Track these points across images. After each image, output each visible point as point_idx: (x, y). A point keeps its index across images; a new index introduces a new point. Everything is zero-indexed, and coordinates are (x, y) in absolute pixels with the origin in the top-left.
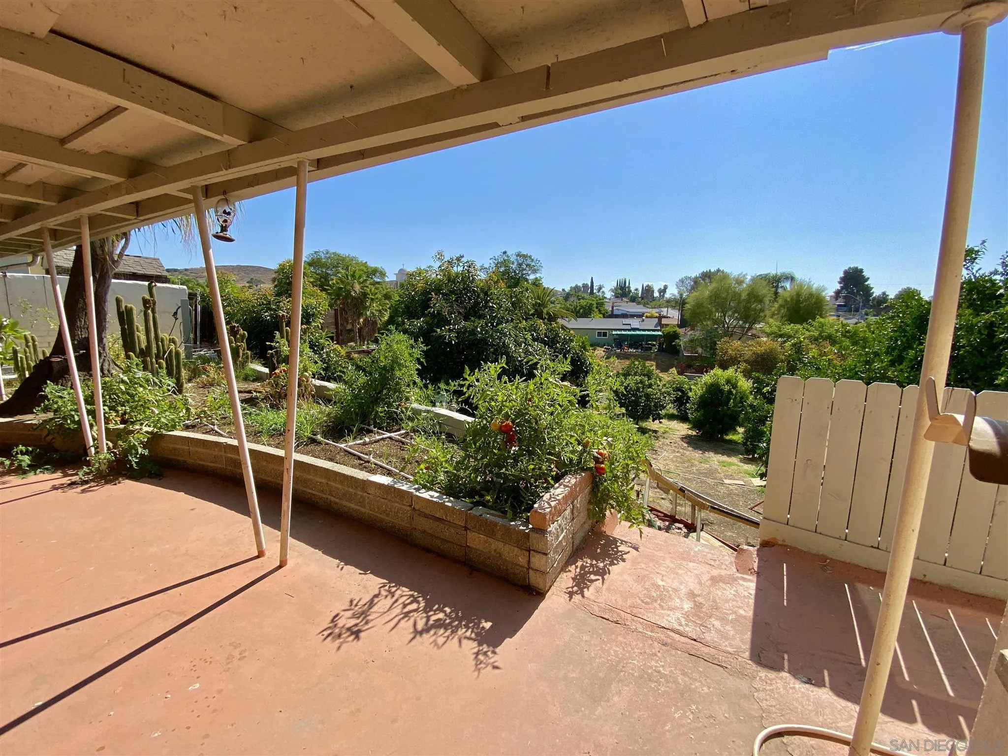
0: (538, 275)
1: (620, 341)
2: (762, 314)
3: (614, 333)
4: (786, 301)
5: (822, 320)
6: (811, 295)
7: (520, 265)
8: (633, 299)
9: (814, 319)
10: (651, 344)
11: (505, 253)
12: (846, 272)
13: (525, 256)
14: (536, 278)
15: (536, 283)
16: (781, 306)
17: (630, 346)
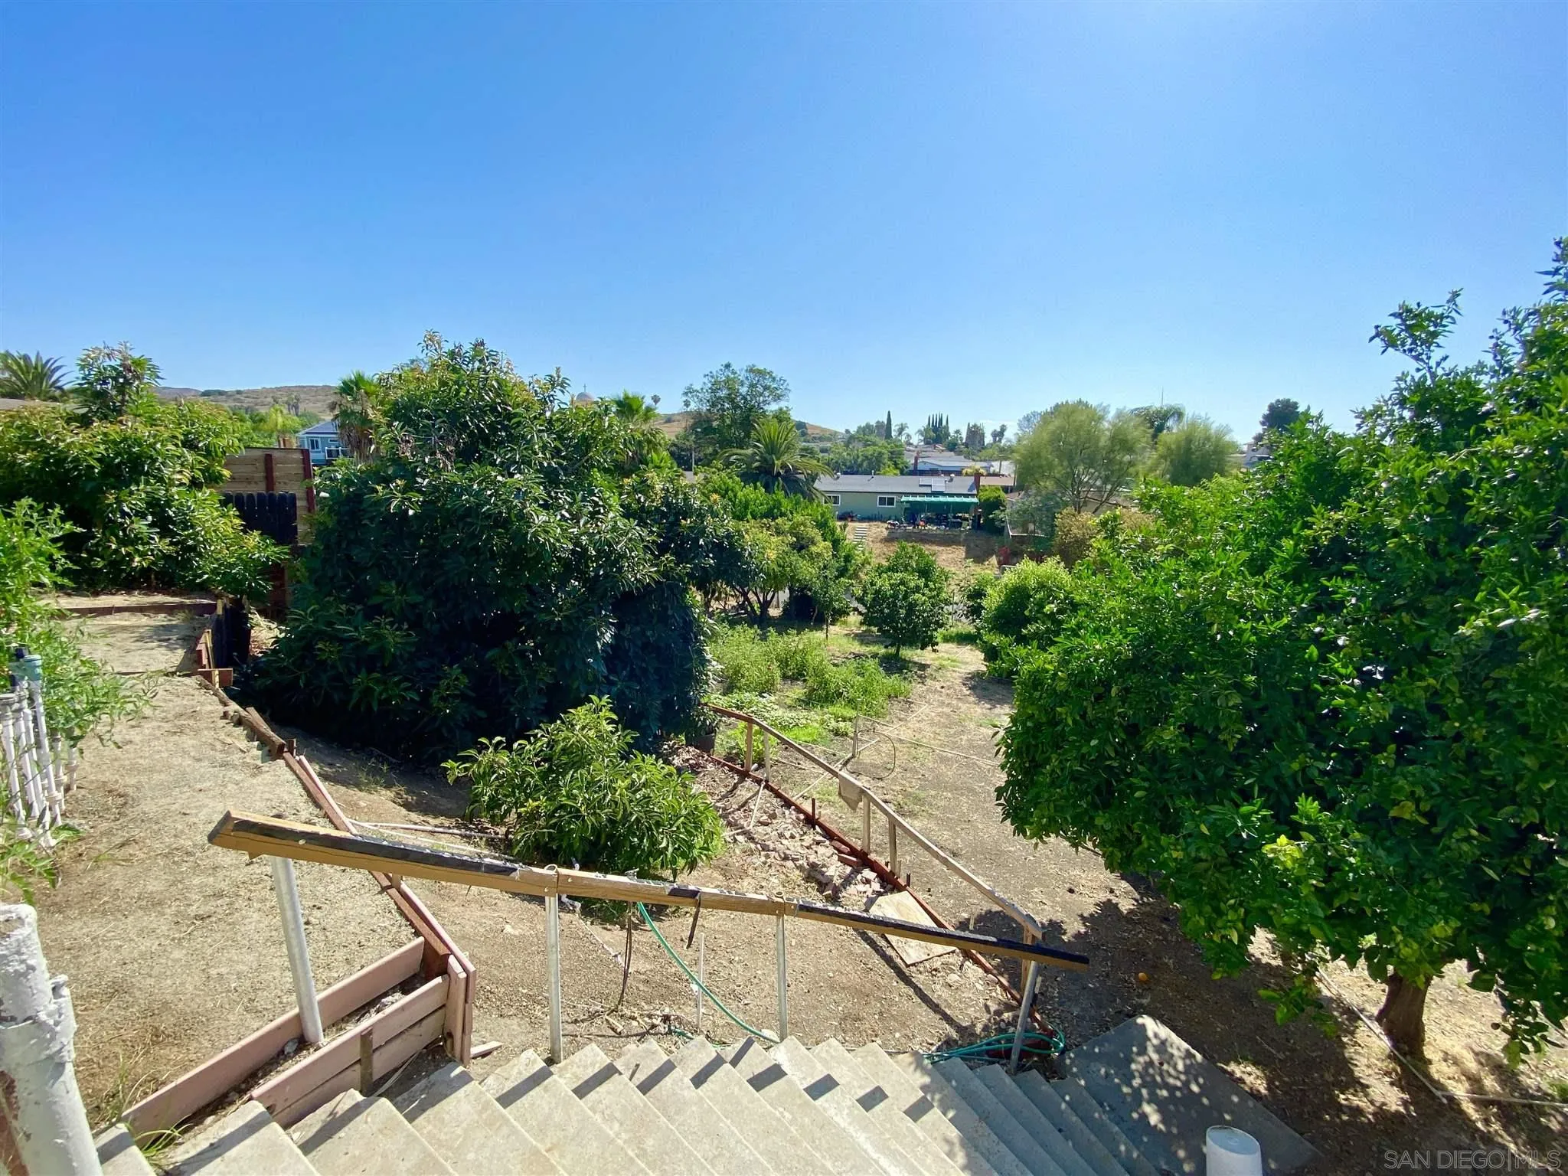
0: (783, 404)
1: (913, 513)
2: (1131, 470)
3: (904, 499)
4: (1169, 449)
5: (1222, 480)
6: (1208, 439)
7: (752, 386)
8: (952, 447)
9: (1210, 478)
10: (960, 517)
11: (728, 366)
12: (1271, 407)
13: (761, 373)
14: (781, 409)
15: (781, 417)
16: (1161, 457)
17: (929, 521)
